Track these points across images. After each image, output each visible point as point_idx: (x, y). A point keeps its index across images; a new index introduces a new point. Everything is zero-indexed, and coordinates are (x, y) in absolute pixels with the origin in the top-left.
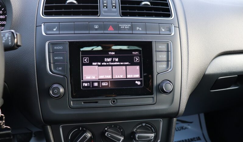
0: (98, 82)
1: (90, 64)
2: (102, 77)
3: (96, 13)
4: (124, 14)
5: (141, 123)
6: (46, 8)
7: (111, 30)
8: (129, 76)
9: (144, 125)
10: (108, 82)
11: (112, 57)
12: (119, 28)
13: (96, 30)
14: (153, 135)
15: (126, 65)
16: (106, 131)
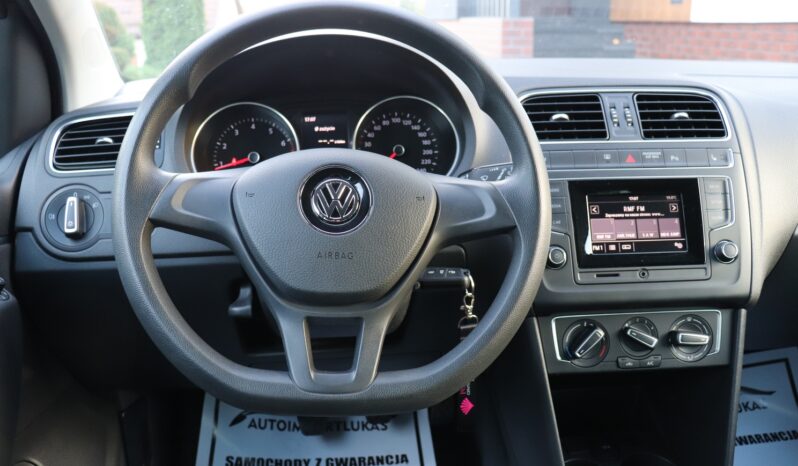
0: (616, 244)
1: (602, 216)
2: (621, 236)
3: (603, 135)
4: (647, 135)
5: (685, 316)
7: (631, 162)
8: (663, 235)
10: (631, 243)
11: (635, 204)
12: (643, 159)
13: (608, 161)
14: (707, 338)
15: (658, 217)
16: (627, 329)
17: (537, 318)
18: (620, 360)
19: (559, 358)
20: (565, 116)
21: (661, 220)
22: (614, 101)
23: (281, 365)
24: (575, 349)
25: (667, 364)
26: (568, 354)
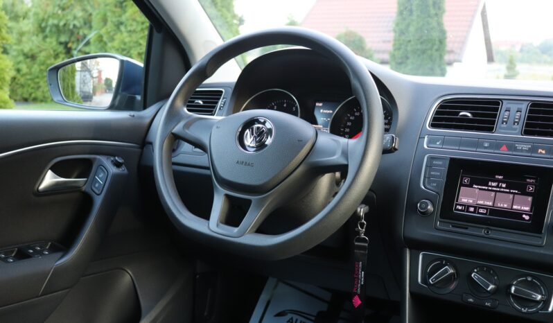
0: (475, 208)
1: (470, 186)
2: (481, 202)
3: (490, 130)
4: (527, 133)
5: (526, 275)
6: (434, 119)
7: (504, 150)
8: (515, 207)
9: (529, 279)
10: (487, 209)
11: (499, 181)
12: (516, 149)
13: (486, 148)
14: (539, 297)
15: (514, 194)
17: (410, 249)
18: (464, 295)
19: (420, 280)
20: (469, 115)
21: (516, 196)
22: (509, 106)
24: (429, 278)
25: (502, 309)
26: (425, 280)
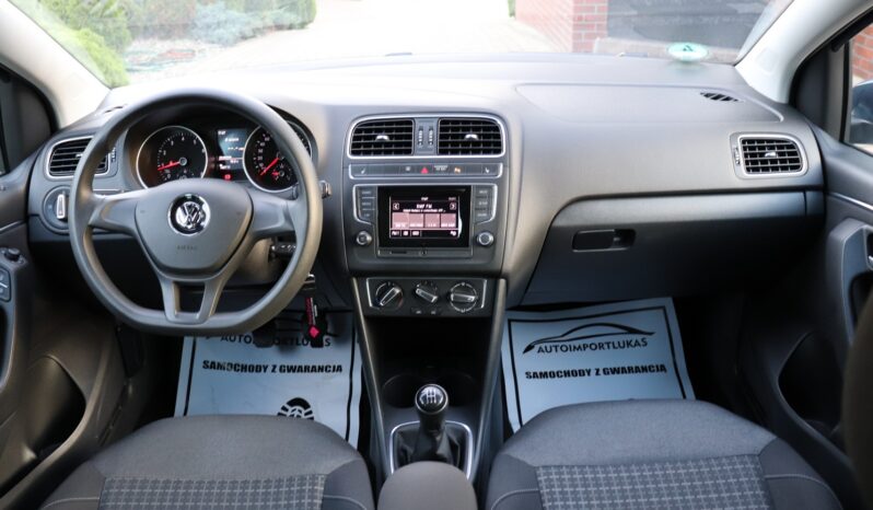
0: (409, 231)
1: (401, 210)
2: (412, 225)
3: (408, 152)
4: (442, 152)
5: (460, 282)
6: (354, 146)
7: (424, 172)
8: (443, 225)
9: (463, 284)
10: (419, 231)
11: (425, 203)
12: (435, 171)
13: (408, 172)
14: (473, 298)
15: (440, 213)
16: (417, 288)
17: (357, 278)
18: (412, 309)
19: (371, 305)
20: (386, 137)
21: (443, 215)
22: (421, 124)
23: (158, 305)
24: (379, 300)
25: (445, 314)
26: (376, 303)
